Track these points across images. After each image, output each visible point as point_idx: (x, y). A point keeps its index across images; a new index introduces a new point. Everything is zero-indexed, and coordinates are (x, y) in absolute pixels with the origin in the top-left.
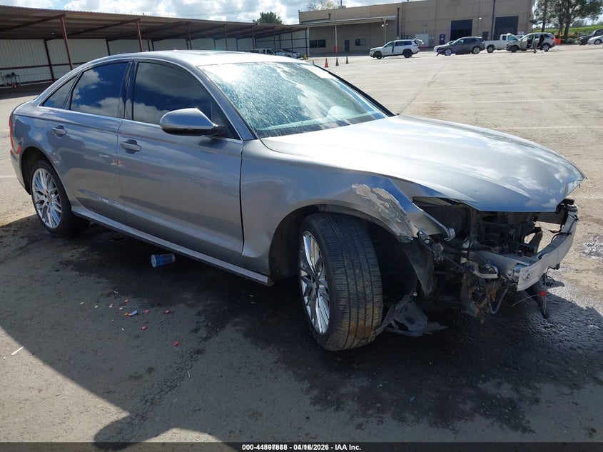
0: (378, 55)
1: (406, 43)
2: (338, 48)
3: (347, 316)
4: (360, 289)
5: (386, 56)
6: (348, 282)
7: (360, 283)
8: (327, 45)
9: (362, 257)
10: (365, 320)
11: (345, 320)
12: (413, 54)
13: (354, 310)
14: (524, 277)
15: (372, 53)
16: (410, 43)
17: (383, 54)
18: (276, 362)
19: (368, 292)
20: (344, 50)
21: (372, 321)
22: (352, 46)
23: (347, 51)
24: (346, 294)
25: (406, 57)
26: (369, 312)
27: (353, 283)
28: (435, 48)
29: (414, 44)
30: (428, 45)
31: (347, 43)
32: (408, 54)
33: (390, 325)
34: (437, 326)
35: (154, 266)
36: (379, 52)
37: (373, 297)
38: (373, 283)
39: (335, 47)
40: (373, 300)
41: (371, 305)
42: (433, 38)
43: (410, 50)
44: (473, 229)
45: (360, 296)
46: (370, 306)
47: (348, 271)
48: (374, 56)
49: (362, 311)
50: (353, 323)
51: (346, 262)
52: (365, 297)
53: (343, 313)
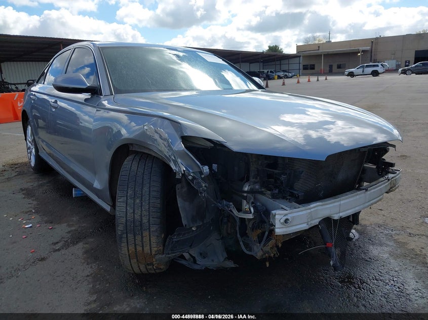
0: (351, 75)
1: (374, 66)
2: (324, 71)
3: (124, 240)
4: (137, 217)
5: (358, 75)
6: (126, 209)
7: (138, 212)
8: (316, 68)
9: (146, 189)
10: (143, 247)
11: (123, 245)
12: (379, 74)
13: (131, 236)
14: (282, 221)
15: (346, 73)
16: (378, 66)
17: (355, 74)
18: (88, 276)
19: (145, 220)
20: (328, 72)
21: (151, 249)
22: (335, 68)
23: (331, 72)
24: (124, 220)
25: (374, 76)
26: (146, 239)
27: (132, 211)
28: (400, 70)
29: (380, 66)
30: (395, 69)
31: (331, 67)
32: (375, 74)
33: (182, 257)
34: (230, 264)
35: (74, 196)
36: (352, 72)
37: (149, 226)
38: (151, 213)
39: (321, 70)
40: (149, 228)
41: (148, 234)
42: (400, 63)
43: (377, 71)
44: (252, 174)
45: (138, 223)
46: (146, 233)
47: (129, 201)
48: (348, 75)
49: (138, 238)
50: (132, 248)
51: (130, 192)
52: (141, 225)
53: (121, 238)
